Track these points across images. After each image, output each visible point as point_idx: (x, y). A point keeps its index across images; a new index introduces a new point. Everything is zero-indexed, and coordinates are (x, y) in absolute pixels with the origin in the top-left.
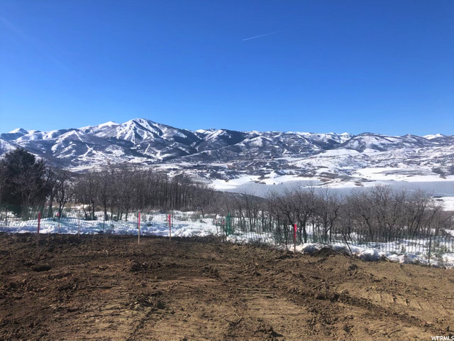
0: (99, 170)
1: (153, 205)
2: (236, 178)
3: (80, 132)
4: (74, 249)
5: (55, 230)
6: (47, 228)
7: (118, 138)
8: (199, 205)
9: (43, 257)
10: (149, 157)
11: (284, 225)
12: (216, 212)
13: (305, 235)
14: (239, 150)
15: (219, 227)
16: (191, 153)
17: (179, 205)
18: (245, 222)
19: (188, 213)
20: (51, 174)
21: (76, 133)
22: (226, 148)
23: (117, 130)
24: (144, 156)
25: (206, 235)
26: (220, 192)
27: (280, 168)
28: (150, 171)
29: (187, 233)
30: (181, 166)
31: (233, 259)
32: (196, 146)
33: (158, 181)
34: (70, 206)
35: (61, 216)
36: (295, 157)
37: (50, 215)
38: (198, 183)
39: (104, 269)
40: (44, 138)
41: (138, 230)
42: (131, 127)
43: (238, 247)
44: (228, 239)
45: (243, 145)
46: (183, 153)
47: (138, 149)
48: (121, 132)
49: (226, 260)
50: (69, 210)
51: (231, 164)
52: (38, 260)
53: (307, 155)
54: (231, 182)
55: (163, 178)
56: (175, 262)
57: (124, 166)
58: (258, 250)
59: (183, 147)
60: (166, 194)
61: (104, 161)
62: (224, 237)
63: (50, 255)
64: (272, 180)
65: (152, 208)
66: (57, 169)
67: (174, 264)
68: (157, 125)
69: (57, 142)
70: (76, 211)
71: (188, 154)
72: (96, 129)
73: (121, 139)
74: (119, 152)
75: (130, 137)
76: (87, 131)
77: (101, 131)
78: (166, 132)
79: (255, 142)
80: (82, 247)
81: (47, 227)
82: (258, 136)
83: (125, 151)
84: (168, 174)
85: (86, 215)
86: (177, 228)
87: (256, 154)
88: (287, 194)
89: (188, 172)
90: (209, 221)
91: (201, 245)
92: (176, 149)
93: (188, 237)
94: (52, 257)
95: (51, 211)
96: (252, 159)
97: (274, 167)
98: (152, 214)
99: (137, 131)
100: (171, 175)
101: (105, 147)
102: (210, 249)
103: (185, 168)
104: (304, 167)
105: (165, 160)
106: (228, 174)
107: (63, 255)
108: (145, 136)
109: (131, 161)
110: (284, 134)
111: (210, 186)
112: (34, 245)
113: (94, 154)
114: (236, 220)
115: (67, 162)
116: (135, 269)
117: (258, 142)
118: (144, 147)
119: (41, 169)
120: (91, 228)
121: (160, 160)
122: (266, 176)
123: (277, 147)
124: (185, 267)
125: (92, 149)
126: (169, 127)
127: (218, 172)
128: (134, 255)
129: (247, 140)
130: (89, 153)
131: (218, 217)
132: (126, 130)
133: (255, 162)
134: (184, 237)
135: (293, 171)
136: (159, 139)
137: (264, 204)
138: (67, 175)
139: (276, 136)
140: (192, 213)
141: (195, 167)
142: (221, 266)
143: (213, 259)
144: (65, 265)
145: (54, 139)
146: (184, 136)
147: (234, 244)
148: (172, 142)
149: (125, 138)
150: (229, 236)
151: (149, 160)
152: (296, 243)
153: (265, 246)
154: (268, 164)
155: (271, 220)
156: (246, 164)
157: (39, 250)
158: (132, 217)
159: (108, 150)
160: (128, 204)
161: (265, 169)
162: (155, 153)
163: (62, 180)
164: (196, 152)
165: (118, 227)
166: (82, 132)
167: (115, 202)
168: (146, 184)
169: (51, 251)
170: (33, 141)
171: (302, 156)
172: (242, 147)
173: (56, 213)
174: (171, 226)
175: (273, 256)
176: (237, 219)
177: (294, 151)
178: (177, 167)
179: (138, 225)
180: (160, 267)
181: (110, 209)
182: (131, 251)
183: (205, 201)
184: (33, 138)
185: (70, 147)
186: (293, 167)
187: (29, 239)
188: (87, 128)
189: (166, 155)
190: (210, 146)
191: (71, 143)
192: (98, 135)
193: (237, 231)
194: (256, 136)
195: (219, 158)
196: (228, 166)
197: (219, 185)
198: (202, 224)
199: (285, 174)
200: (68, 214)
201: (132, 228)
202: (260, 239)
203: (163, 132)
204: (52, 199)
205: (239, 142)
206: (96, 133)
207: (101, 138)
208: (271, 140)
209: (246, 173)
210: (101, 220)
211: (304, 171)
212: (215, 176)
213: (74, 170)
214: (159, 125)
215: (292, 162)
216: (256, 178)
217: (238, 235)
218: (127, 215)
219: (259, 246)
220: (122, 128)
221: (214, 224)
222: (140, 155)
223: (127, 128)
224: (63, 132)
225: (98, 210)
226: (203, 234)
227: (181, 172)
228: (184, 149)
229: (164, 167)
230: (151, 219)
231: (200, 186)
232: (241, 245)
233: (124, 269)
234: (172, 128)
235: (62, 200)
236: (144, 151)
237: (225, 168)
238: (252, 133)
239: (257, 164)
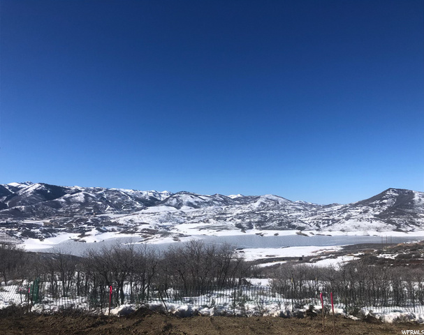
2: (53, 236)
11: (101, 286)
12: (24, 277)
13: (123, 295)
14: (58, 205)
15: (24, 296)
18: (57, 286)
22: (43, 204)
26: (31, 253)
27: (101, 225)
32: (7, 200)
36: (117, 213)
38: (5, 244)
43: (44, 318)
44: (33, 309)
45: (63, 200)
51: (48, 221)
53: (129, 211)
54: (46, 241)
58: (68, 319)
62: (29, 307)
64: (94, 238)
79: (76, 198)
82: (80, 191)
87: (77, 210)
88: (105, 252)
90: (12, 289)
96: (72, 216)
97: (96, 224)
104: (126, 224)
106: (44, 232)
110: (107, 191)
111: (19, 246)
117: (80, 197)
122: (86, 233)
123: (100, 203)
127: (32, 230)
129: (67, 195)
131: (24, 283)
133: (76, 218)
135: (115, 228)
137: (81, 265)
139: (99, 192)
141: (2, 225)
147: (41, 315)
150: (35, 305)
152: (112, 306)
153: (77, 313)
154: (89, 221)
156: (65, 220)
161: (86, 226)
164: (5, 207)
171: (125, 212)
172: (62, 202)
175: (85, 324)
177: (117, 208)
186: (115, 224)
190: (23, 202)
193: (46, 299)
194: (78, 191)
195: (34, 215)
196: (45, 223)
197: (31, 245)
198: (3, 293)
199: (107, 231)
205: (59, 196)
208: (93, 195)
209: (64, 231)
211: (126, 227)
212: (28, 235)
215: (114, 218)
216: (75, 236)
217: (47, 302)
219: (70, 314)
221: (18, 292)
231: (7, 247)
232: (49, 315)
237: (41, 226)
238: (74, 188)
239: (77, 221)
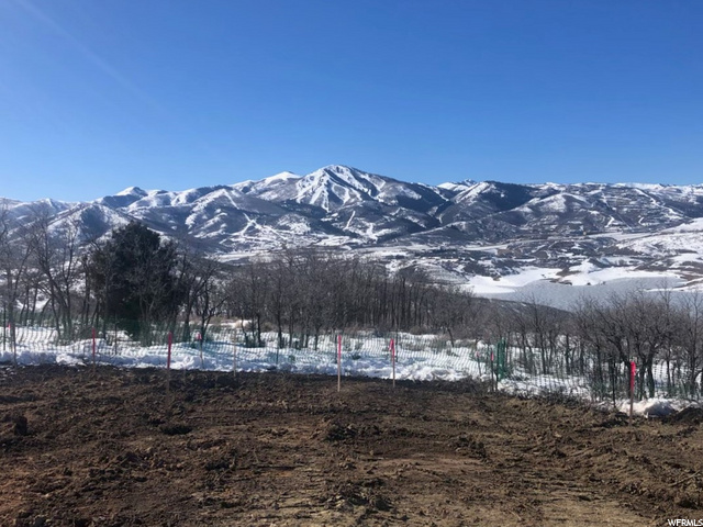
0: (268, 258)
1: (362, 322)
2: (514, 273)
3: (233, 192)
4: (228, 397)
5: (195, 364)
6: (181, 360)
7: (298, 201)
8: (445, 323)
9: (177, 410)
10: (354, 235)
11: (610, 362)
12: (477, 335)
13: (652, 383)
14: (519, 220)
15: (483, 365)
16: (429, 226)
17: (409, 322)
18: (533, 355)
19: (425, 337)
20: (186, 267)
21: (227, 194)
22: (494, 217)
23: (298, 188)
24: (344, 234)
25: (458, 378)
26: (483, 300)
27: (599, 254)
28: (356, 261)
29: (424, 373)
30: (410, 252)
31: (512, 424)
32: (438, 213)
33: (370, 277)
34: (219, 322)
35: (204, 341)
36: (630, 232)
37: (186, 338)
38: (442, 283)
39: (280, 435)
40: (173, 203)
41: (336, 366)
42: (321, 181)
43: (519, 403)
44: (500, 386)
45: (527, 210)
46: (416, 228)
47: (333, 221)
48: (304, 190)
49: (498, 426)
50: (218, 330)
51: (504, 247)
52: (170, 414)
53: (654, 227)
54: (504, 280)
55: (378, 273)
56: (405, 425)
57: (310, 252)
58: (559, 409)
59: (415, 216)
60: (384, 302)
61: (276, 243)
62: (492, 383)
63: (188, 406)
64: (585, 276)
65: (361, 327)
66: (197, 258)
67: (404, 430)
68: (367, 177)
69: (195, 209)
70: (229, 330)
71: (424, 229)
72: (260, 187)
73: (305, 203)
74: (300, 227)
75: (320, 200)
76: (246, 189)
77: (270, 189)
78: (383, 190)
79: (551, 205)
80: (241, 394)
81: (183, 358)
82: (557, 192)
83: (311, 226)
84: (387, 266)
85: (247, 338)
86: (405, 365)
87: (553, 227)
88: (615, 303)
89: (423, 262)
90: (464, 352)
91: (451, 396)
92: (401, 221)
93: (425, 381)
94: (192, 411)
95: (187, 329)
96: (544, 237)
97: (590, 251)
98: (361, 337)
99: (333, 189)
100: (393, 267)
101: (277, 218)
102: (467, 405)
103: (418, 254)
104: (648, 251)
105: (382, 241)
106: (499, 264)
107: (210, 408)
108: (346, 198)
109: (322, 243)
110: (608, 189)
111: (465, 288)
112: (163, 388)
113: (258, 231)
114: (516, 352)
115: (212, 245)
116: (335, 436)
117: (558, 204)
118: (344, 217)
119: (170, 256)
120: (255, 360)
121: (372, 241)
122: (573, 269)
123: (595, 212)
124: (424, 436)
125: (253, 221)
126: (389, 180)
127: (480, 262)
128: (333, 411)
129: (535, 201)
130: (249, 229)
131: (480, 345)
132: (313, 187)
133: (552, 242)
134: (418, 382)
135: (627, 259)
136: (370, 203)
137: (570, 322)
138: (213, 268)
139: (592, 193)
140: (432, 337)
141: (435, 253)
142: (490, 437)
143: (474, 423)
144: (213, 425)
145: (190, 205)
146: (416, 196)
147: (513, 397)
148: (394, 207)
149: (312, 202)
150: (503, 381)
151: (354, 240)
152: (633, 398)
153: (572, 402)
154: (577, 247)
155: (583, 352)
156: (533, 246)
157: (171, 397)
158: (325, 344)
159: (282, 222)
160: (318, 320)
161: (570, 255)
162: (364, 229)
163: (206, 276)
164: (437, 224)
165: (303, 361)
166: (237, 191)
167: (297, 317)
168: (348, 283)
169: (189, 399)
170: (156, 209)
171: (645, 230)
172: (526, 213)
173: (195, 335)
174: (395, 360)
175: (589, 420)
176: (518, 350)
177: (629, 221)
178: (404, 254)
179: (335, 356)
180: (378, 433)
181: (286, 328)
182: (326, 403)
183: (455, 315)
184: (154, 204)
185: (216, 219)
186: (626, 252)
187: (153, 378)
188: (246, 184)
189: (383, 232)
190: (463, 214)
191: (219, 211)
192: (265, 196)
193: (516, 373)
194: (553, 192)
195: (481, 236)
196: (499, 250)
197: (481, 286)
198: (452, 358)
199: (610, 265)
200: (216, 336)
201: (325, 363)
202: (562, 389)
203: (379, 188)
204: (189, 311)
205: (521, 204)
206: (261, 192)
207: (270, 202)
208: (582, 199)
209: (532, 264)
210: (272, 347)
211: (649, 259)
212: (475, 269)
213: (224, 258)
214: (370, 176)
215: (624, 242)
216: (552, 273)
217: (519, 379)
218: (317, 339)
219: (559, 402)
220: (306, 184)
221: (473, 359)
222: (338, 232)
223: (315, 182)
224: (204, 191)
225: (267, 329)
226: (453, 377)
227: (411, 262)
228: (416, 221)
229: (381, 253)
230: (358, 347)
231: (446, 288)
232: (526, 399)
233: (316, 436)
234: (394, 181)
235: (205, 312)
236: (345, 225)
237: (493, 255)
238: (546, 187)
239: (554, 246)
